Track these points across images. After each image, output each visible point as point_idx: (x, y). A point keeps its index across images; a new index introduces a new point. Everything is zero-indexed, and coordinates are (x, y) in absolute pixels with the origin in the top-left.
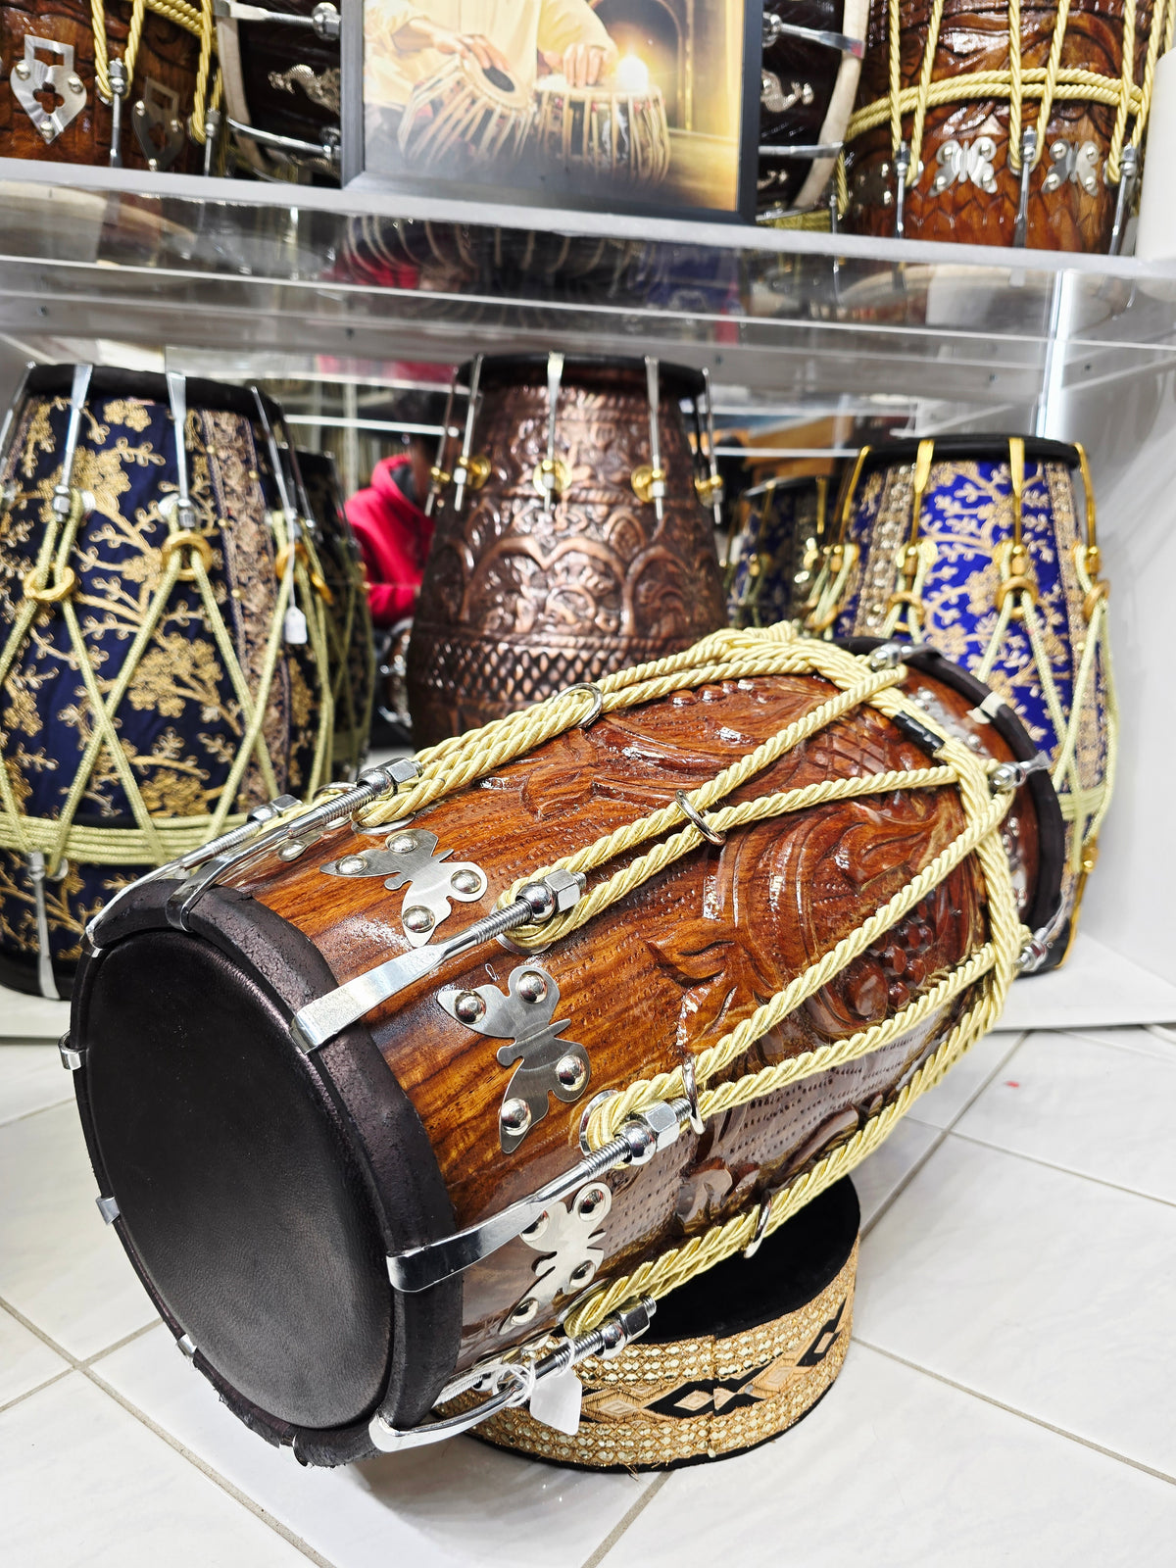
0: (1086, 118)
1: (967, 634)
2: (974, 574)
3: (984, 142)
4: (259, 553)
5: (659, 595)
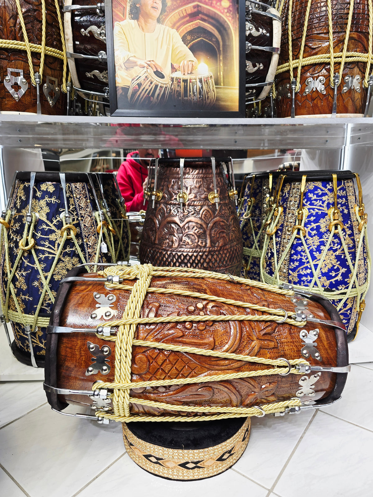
0: (356, 67)
1: (320, 239)
2: (322, 219)
3: (321, 78)
4: (91, 226)
5: (218, 233)
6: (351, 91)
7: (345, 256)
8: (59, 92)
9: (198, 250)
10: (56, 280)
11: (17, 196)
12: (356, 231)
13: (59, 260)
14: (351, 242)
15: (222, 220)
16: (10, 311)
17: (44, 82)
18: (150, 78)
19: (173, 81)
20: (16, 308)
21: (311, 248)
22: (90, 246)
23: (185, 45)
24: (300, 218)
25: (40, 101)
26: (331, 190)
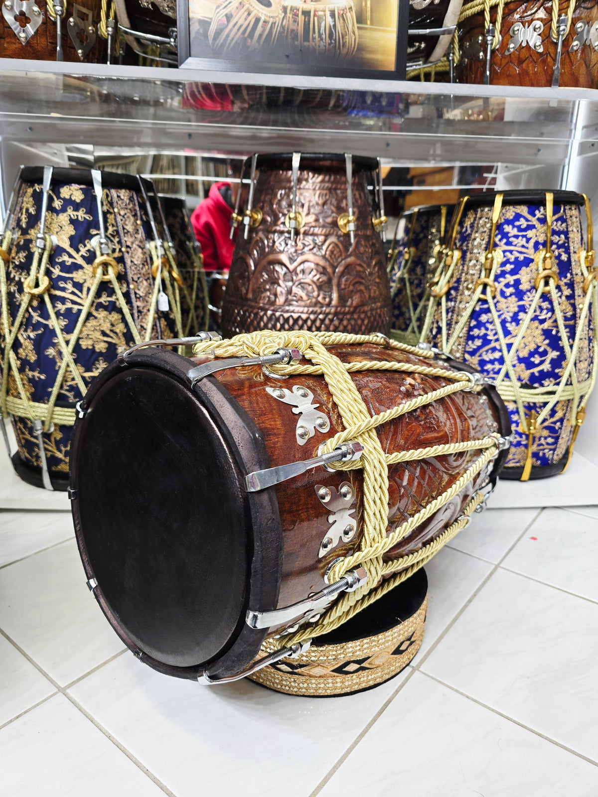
0: (596, 7)
1: (519, 301)
2: (524, 268)
3: (538, 24)
4: (143, 264)
5: (352, 283)
6: (585, 48)
7: (558, 332)
8: (95, 36)
9: (317, 309)
10: (84, 347)
11: (21, 209)
12: (578, 292)
13: (89, 315)
14: (570, 308)
15: (358, 262)
16: (10, 398)
17: (69, 14)
18: (247, 5)
19: (285, 12)
20: (19, 393)
21: (503, 317)
22: (141, 297)
24: (488, 266)
25: (62, 46)
26: (543, 221)
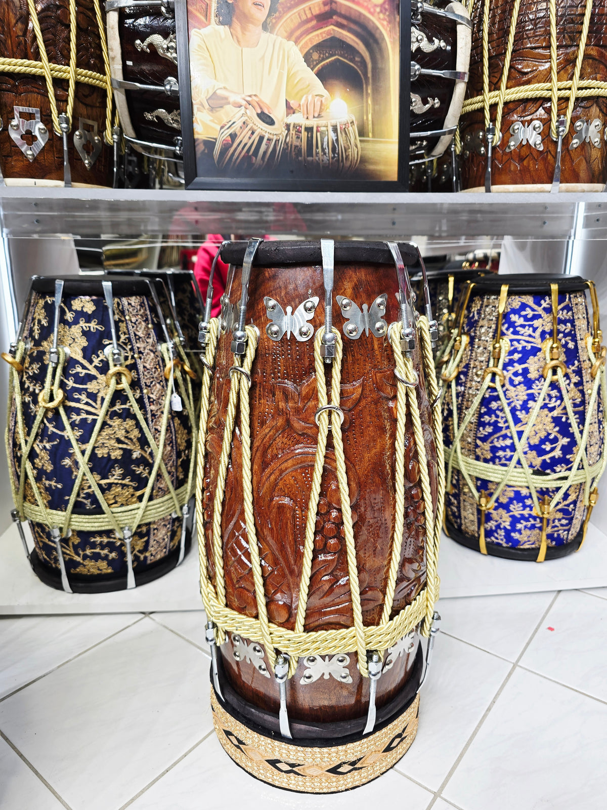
0: (595, 105)
1: (527, 390)
2: (531, 357)
3: (537, 123)
4: (156, 368)
6: (585, 145)
8: (100, 145)
10: (100, 456)
11: (33, 319)
12: (586, 378)
13: (104, 424)
14: (579, 394)
16: (27, 504)
17: (75, 128)
18: (251, 125)
19: (288, 129)
20: (36, 500)
21: (513, 405)
22: (154, 400)
23: (309, 69)
24: (496, 355)
25: (69, 161)
26: (548, 310)
